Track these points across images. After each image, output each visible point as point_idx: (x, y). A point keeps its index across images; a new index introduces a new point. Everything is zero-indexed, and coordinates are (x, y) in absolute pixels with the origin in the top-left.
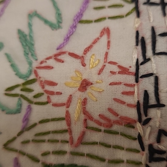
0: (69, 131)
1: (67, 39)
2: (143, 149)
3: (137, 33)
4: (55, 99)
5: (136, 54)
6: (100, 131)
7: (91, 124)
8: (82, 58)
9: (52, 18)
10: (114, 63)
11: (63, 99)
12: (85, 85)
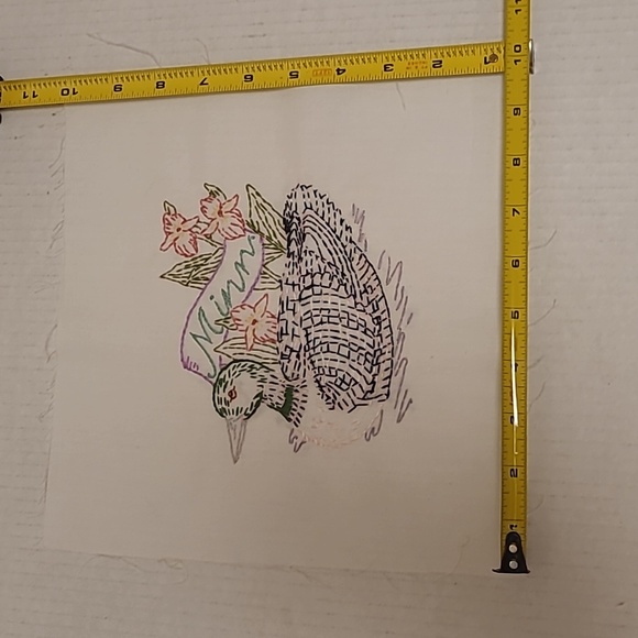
0: (246, 343)
1: (247, 297)
2: (279, 354)
3: (280, 298)
4: (240, 327)
6: (260, 344)
7: (256, 340)
8: (254, 309)
9: (241, 286)
10: (269, 312)
11: (244, 328)
12: (255, 322)
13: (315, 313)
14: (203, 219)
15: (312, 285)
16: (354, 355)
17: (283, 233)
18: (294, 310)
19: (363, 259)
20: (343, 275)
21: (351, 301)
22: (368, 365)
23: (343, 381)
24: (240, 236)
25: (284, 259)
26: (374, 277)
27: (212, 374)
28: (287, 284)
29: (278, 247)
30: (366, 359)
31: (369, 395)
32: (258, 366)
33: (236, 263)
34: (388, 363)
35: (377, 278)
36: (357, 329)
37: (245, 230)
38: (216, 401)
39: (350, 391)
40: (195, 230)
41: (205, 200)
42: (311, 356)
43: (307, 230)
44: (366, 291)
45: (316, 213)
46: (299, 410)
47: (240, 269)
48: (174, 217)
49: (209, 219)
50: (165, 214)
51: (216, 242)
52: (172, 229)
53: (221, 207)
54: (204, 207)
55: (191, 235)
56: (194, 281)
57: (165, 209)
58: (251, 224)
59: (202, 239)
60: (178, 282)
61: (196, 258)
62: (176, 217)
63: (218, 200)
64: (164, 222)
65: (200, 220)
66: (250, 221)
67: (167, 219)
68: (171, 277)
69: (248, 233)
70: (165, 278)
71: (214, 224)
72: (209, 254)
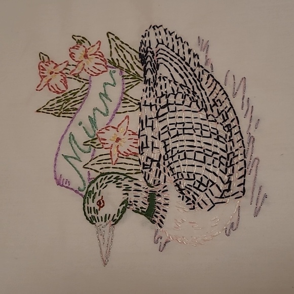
0: (111, 159)
1: (111, 120)
2: (141, 164)
3: (140, 118)
4: (106, 146)
5: (139, 127)
6: (124, 158)
7: (120, 155)
8: (117, 129)
9: (105, 112)
10: (130, 131)
11: (109, 146)
12: (118, 140)
13: (171, 127)
14: (71, 62)
15: (168, 104)
16: (209, 160)
17: (140, 65)
18: (152, 127)
19: (211, 78)
20: (194, 93)
21: (202, 115)
22: (223, 168)
23: (201, 183)
24: (103, 72)
25: (142, 86)
26: (222, 92)
27: (82, 188)
28: (145, 105)
29: (136, 77)
30: (221, 163)
31: (226, 194)
32: (123, 177)
33: (101, 94)
34: (242, 164)
35: (225, 93)
36: (211, 137)
37: (107, 67)
38: (86, 210)
39: (208, 192)
40: (64, 72)
41: (73, 48)
42: (170, 164)
43: (160, 61)
44: (215, 104)
45: (167, 47)
46: (162, 213)
47: (104, 98)
48: (48, 64)
49: (76, 62)
50: (40, 63)
51: (83, 79)
52: (46, 73)
53: (86, 51)
54: (72, 53)
55: (61, 76)
56: (65, 112)
57: (41, 59)
58: (112, 62)
59: (71, 78)
60: (52, 114)
61: (67, 93)
62: (49, 64)
63: (84, 46)
64: (39, 69)
65: (69, 64)
66: (111, 60)
67: (42, 66)
68: (45, 111)
69: (109, 69)
70: (40, 112)
71: (81, 65)
72: (77, 89)
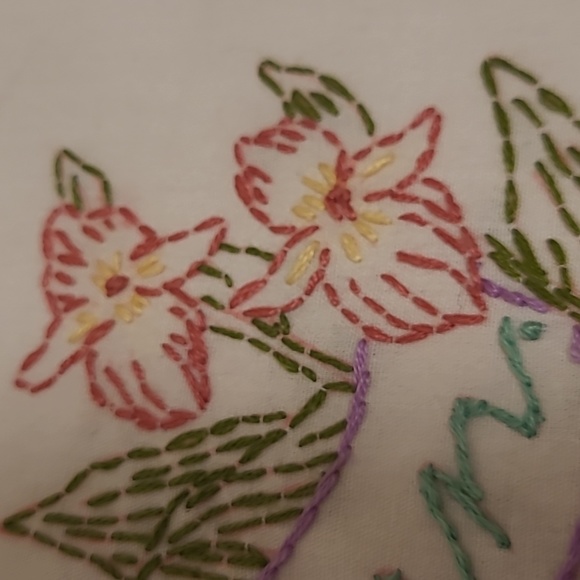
14: (245, 230)
24: (453, 321)
33: (431, 475)
37: (479, 290)
40: (197, 286)
47: (458, 514)
48: (97, 224)
49: (276, 230)
50: (56, 212)
51: (314, 354)
52: (85, 283)
53: (343, 171)
54: (253, 172)
55: (176, 311)
56: (177, 560)
57: (60, 189)
58: (520, 260)
59: (236, 336)
60: (95, 560)
61: (199, 436)
62: (109, 224)
63: (331, 137)
64: (46, 250)
65: (230, 239)
66: (507, 240)
67: (62, 236)
68: (57, 532)
69: (497, 308)
70: (24, 533)
71: (303, 258)
72: (268, 419)
